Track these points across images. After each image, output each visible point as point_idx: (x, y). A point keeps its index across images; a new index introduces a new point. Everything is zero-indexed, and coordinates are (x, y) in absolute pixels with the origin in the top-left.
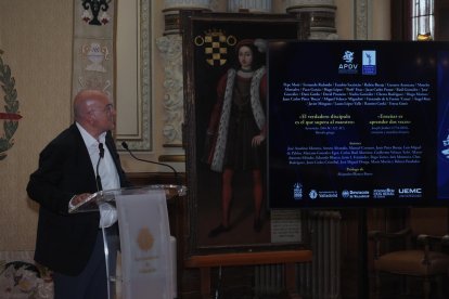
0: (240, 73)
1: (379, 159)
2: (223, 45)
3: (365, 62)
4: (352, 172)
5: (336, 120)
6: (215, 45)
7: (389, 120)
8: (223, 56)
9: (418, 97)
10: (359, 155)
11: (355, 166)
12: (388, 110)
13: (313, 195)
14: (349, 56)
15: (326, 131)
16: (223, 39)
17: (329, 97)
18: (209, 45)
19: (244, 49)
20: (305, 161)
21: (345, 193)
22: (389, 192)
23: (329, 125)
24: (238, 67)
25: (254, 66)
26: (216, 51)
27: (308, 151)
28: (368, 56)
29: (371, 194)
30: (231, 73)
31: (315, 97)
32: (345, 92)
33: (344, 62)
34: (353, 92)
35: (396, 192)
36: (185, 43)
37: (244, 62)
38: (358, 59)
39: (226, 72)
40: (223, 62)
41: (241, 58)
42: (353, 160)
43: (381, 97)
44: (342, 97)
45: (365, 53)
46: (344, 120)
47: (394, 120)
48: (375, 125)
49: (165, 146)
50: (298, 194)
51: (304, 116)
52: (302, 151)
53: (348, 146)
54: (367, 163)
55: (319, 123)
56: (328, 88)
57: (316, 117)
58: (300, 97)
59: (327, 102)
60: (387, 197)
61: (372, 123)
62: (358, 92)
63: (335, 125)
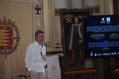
0: (75, 25)
1: (112, 45)
2: (70, 18)
3: (107, 20)
4: (105, 49)
5: (101, 35)
6: (69, 18)
7: (114, 35)
8: (71, 21)
10: (107, 44)
11: (106, 47)
12: (114, 32)
13: (96, 55)
14: (103, 19)
16: (70, 16)
18: (67, 18)
19: (76, 18)
20: (93, 46)
21: (104, 54)
22: (115, 53)
23: (99, 37)
24: (75, 23)
25: (79, 23)
26: (69, 19)
27: (94, 44)
28: (108, 19)
29: (111, 54)
30: (73, 25)
31: (95, 30)
32: (103, 28)
33: (102, 21)
34: (105, 28)
35: (117, 53)
36: (61, 17)
37: (76, 22)
38: (105, 20)
40: (71, 22)
41: (75, 21)
43: (112, 29)
44: (102, 30)
46: (103, 35)
47: (115, 35)
48: (111, 36)
49: (57, 44)
50: (92, 55)
51: (92, 35)
52: (92, 44)
53: (104, 42)
54: (109, 46)
55: (96, 36)
56: (98, 27)
57: (96, 35)
58: (91, 30)
59: (98, 31)
60: (115, 55)
61: (110, 36)
62: (106, 28)
63: (100, 37)
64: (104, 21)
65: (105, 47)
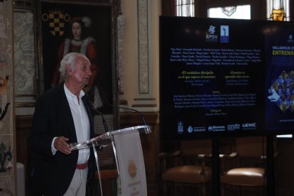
0: (73, 42)
1: (230, 103)
2: (61, 21)
3: (222, 34)
4: (214, 113)
5: (204, 75)
6: (56, 20)
7: (236, 75)
8: (61, 29)
9: (254, 59)
10: (218, 100)
11: (216, 108)
12: (236, 68)
13: (190, 130)
14: (212, 29)
15: (198, 83)
16: (61, 16)
17: (200, 59)
18: (52, 20)
19: (76, 24)
20: (184, 105)
21: (210, 128)
22: (237, 126)
23: (200, 79)
24: (72, 37)
25: (83, 37)
26: (57, 25)
27: (187, 98)
28: (224, 30)
29: (226, 128)
30: (67, 42)
31: (191, 58)
32: (210, 55)
33: (209, 33)
34: (215, 55)
35: (241, 126)
36: (36, 19)
37: (76, 33)
38: (218, 31)
39: (63, 41)
40: (62, 33)
41: (74, 31)
42: (215, 104)
43: (232, 59)
44: (209, 59)
45: (222, 27)
46: (209, 75)
47: (240, 75)
48: (229, 79)
50: (180, 129)
51: (184, 72)
52: (183, 98)
53: (211, 94)
54: (223, 106)
55: (194, 77)
56: (200, 52)
57: (192, 73)
58: (181, 58)
59: (198, 62)
60: (236, 130)
61: (227, 77)
62: (218, 55)
63: (203, 79)
64: (215, 34)
65: (213, 108)
